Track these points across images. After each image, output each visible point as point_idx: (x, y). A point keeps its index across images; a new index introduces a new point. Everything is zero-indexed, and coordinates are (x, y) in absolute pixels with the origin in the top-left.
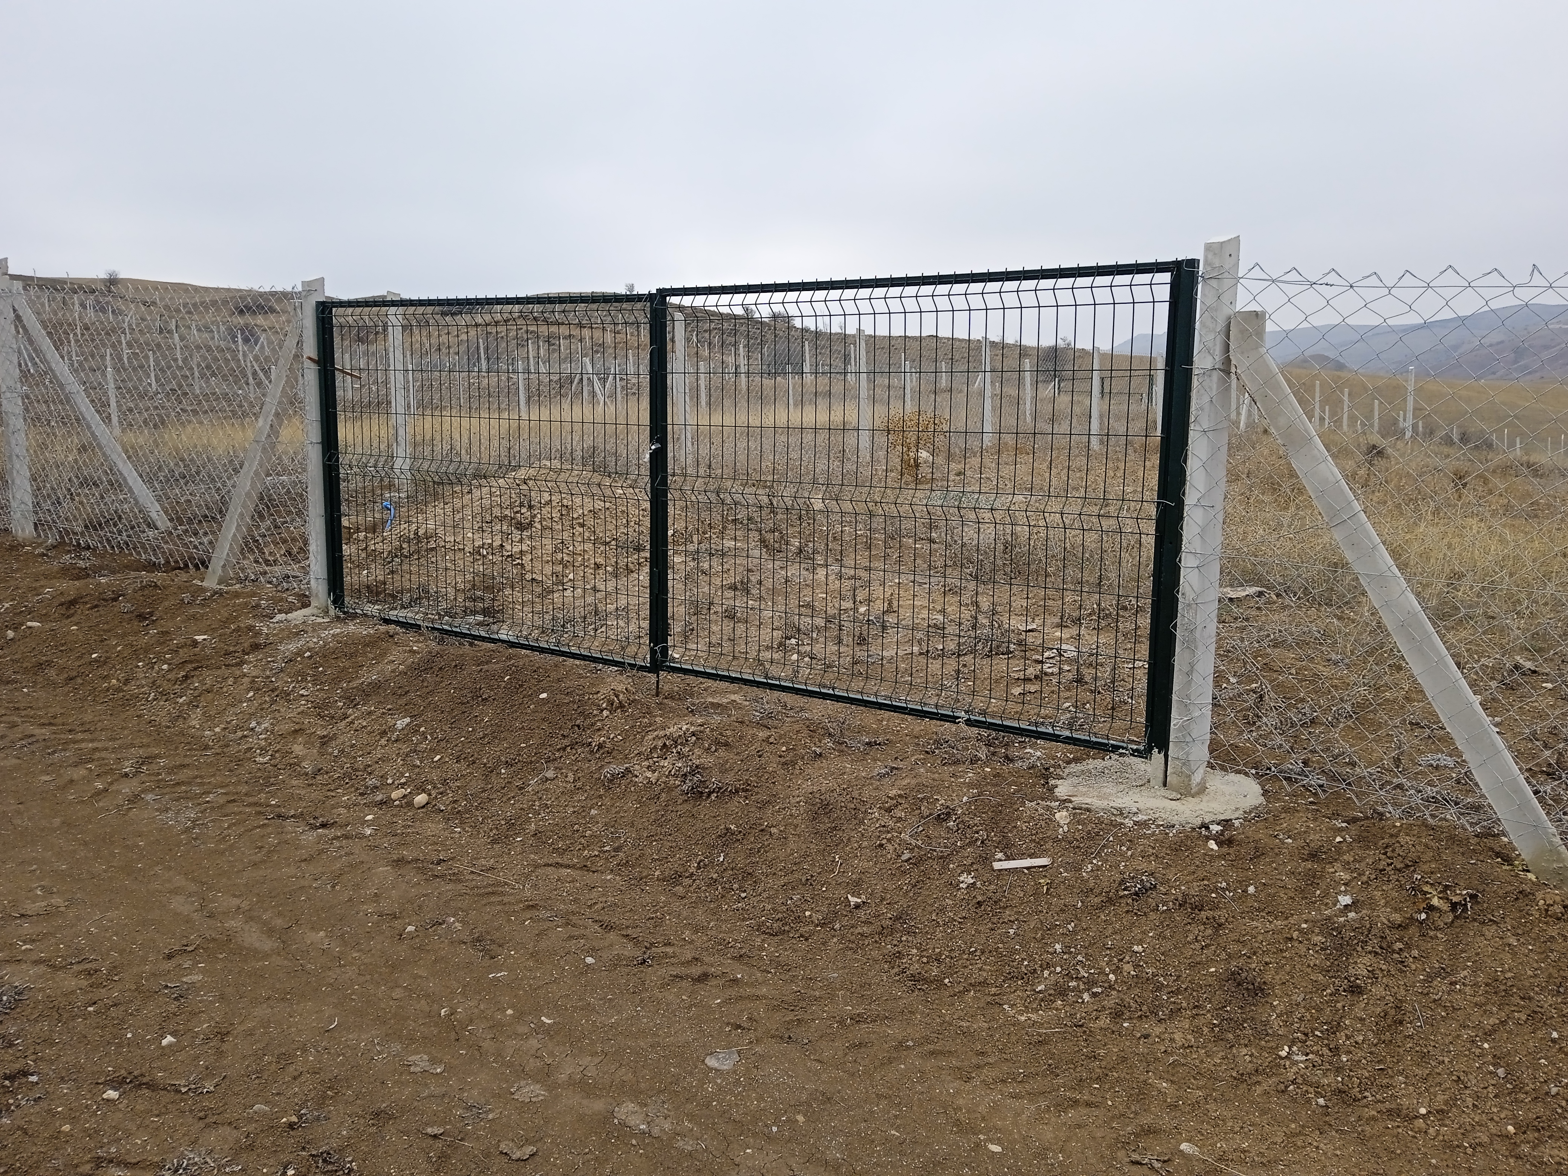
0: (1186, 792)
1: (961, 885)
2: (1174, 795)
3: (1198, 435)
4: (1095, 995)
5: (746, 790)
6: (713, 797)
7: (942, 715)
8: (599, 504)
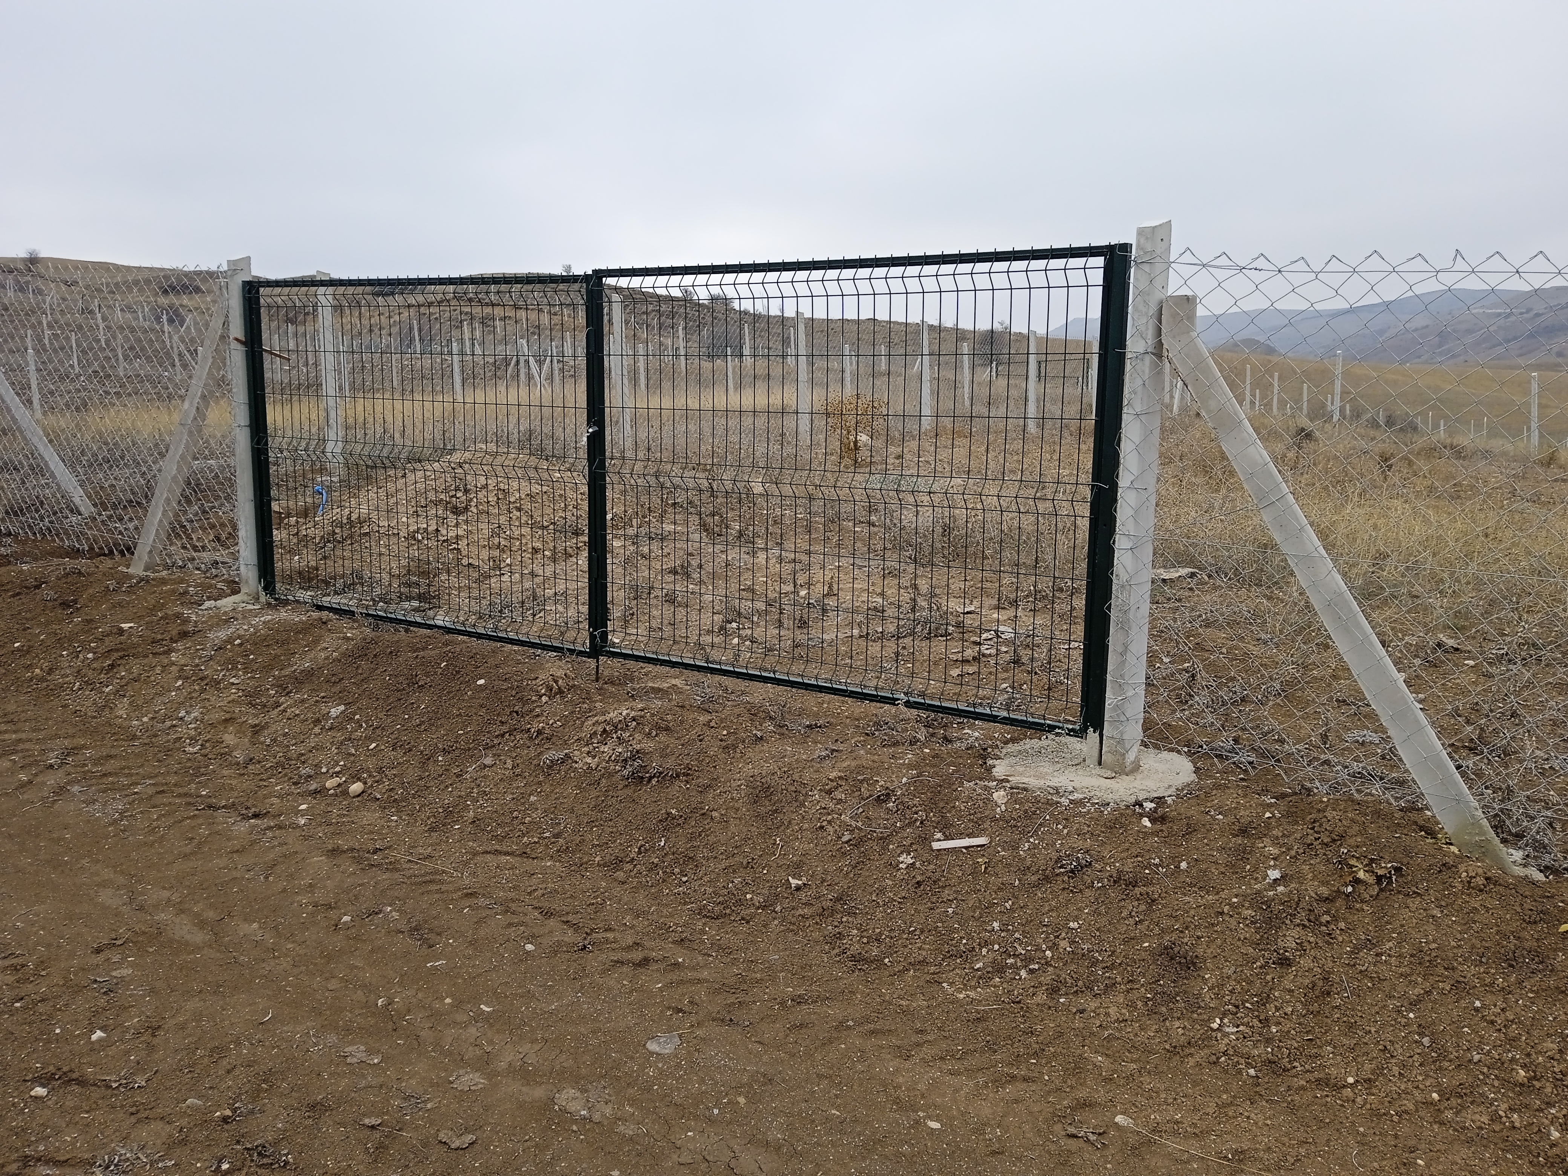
0: (1121, 770)
1: (901, 866)
2: (1109, 773)
3: (1131, 418)
4: (1032, 971)
5: (687, 774)
6: (654, 782)
7: (882, 697)
8: (536, 488)
